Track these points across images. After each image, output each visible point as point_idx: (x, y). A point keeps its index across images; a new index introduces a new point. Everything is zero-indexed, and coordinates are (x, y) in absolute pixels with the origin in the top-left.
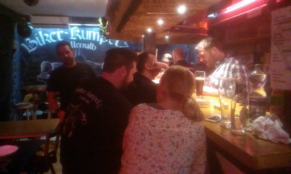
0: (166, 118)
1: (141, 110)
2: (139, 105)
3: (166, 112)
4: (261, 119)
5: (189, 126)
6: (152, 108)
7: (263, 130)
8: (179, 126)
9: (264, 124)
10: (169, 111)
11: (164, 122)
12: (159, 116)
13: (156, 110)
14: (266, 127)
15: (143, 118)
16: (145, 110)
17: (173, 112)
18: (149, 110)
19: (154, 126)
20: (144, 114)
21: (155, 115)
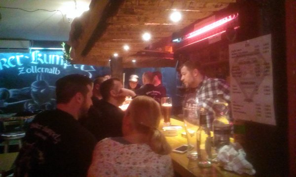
0: (132, 153)
1: (106, 146)
2: (103, 140)
3: (133, 146)
4: (226, 149)
5: (156, 161)
6: (118, 143)
7: (227, 161)
8: (146, 161)
9: (228, 154)
10: (136, 145)
11: (130, 158)
12: (125, 151)
13: (122, 145)
14: (231, 158)
15: (108, 155)
16: (110, 145)
17: (140, 146)
18: (115, 145)
19: (120, 163)
20: (109, 150)
21: (121, 150)
